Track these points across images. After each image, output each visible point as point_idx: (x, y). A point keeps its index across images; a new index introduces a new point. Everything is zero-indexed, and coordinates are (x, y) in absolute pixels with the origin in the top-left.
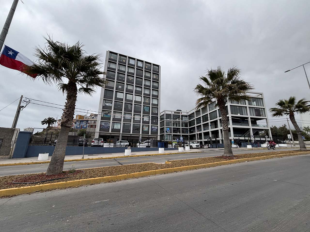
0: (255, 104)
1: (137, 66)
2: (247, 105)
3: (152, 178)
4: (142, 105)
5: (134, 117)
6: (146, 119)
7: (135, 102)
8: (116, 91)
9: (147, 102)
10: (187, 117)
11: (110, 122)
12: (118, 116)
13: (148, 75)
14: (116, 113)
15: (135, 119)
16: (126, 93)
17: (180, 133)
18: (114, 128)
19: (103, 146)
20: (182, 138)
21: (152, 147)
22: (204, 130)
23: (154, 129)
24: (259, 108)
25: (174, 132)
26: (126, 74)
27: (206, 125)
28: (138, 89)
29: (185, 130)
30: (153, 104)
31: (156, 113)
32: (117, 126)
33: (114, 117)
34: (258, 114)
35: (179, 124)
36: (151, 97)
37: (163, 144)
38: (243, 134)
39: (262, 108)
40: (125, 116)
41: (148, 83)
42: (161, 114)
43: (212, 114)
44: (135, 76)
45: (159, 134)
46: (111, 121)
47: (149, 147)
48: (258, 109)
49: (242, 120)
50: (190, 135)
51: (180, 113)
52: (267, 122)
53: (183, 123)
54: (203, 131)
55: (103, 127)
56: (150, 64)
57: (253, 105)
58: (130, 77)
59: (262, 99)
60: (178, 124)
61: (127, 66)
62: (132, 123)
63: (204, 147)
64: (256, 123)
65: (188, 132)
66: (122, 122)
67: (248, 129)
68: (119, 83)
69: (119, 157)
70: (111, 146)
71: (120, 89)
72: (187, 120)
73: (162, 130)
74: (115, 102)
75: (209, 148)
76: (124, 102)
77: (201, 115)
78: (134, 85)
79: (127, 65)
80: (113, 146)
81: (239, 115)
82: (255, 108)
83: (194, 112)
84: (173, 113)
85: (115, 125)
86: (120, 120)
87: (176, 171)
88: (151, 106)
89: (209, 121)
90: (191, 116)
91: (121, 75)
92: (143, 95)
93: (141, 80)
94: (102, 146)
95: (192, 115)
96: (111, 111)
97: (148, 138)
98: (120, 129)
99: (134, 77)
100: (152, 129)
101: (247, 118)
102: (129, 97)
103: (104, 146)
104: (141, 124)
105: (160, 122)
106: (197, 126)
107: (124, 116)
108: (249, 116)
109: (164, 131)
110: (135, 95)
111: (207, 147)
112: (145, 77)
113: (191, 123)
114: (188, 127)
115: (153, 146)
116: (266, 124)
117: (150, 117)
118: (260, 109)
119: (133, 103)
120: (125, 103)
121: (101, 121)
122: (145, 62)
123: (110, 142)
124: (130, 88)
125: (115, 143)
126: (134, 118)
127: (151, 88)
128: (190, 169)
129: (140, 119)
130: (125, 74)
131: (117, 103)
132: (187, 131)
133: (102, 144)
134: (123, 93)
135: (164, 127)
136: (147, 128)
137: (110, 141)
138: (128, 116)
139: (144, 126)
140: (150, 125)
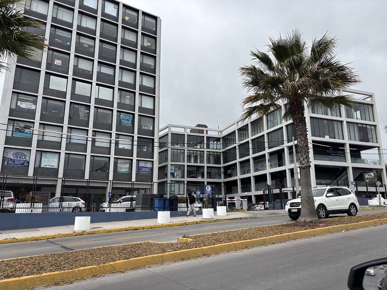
0: (359, 116)
1: (103, 14)
2: (344, 118)
3: (156, 269)
4: (115, 109)
5: (95, 139)
6: (124, 144)
7: (98, 101)
8: (46, 73)
9: (127, 102)
10: (220, 141)
11: (31, 150)
12: (51, 135)
13: (130, 37)
14: (46, 127)
15: (97, 144)
16: (73, 79)
17: (203, 177)
18: (42, 166)
19: (13, 210)
20: (209, 189)
21: (140, 211)
22: (256, 170)
23: (144, 169)
24: (366, 125)
25: (190, 174)
26: (75, 30)
27: (259, 160)
28: (106, 70)
29: (213, 171)
30: (141, 109)
31: (150, 130)
32: (49, 161)
33: (41, 138)
34: (363, 137)
35: (202, 156)
36: (137, 91)
37: (167, 203)
38: (335, 179)
39: (371, 125)
40: (71, 136)
41: (129, 57)
42: (162, 133)
43: (273, 136)
44: (98, 37)
45: (155, 179)
46: (34, 148)
47: (133, 210)
48: (364, 126)
49: (334, 149)
50: (225, 183)
51: (205, 132)
52: (379, 154)
53: (211, 155)
54: (252, 174)
55: (10, 162)
56: (137, 11)
57: (356, 117)
58: (83, 40)
59: (372, 105)
60: (199, 157)
61: (76, 12)
62: (89, 154)
63: (255, 208)
64: (359, 156)
65: (220, 175)
66: (63, 151)
67: (345, 169)
68: (55, 53)
69: (60, 236)
70: (35, 211)
71: (57, 68)
72: (218, 148)
73: (162, 170)
74: (45, 101)
75: (265, 209)
76: (68, 100)
77: (250, 138)
78: (96, 59)
79: (77, 8)
80: (40, 211)
81: (327, 139)
82: (359, 125)
83: (235, 131)
84: (188, 131)
85: (43, 159)
86: (58, 145)
87: (206, 254)
88: (137, 113)
89: (267, 151)
90: (228, 139)
91: (59, 32)
92: (116, 86)
93: (112, 48)
94: (10, 212)
95: (230, 137)
96: (34, 123)
97: (130, 191)
98: (56, 167)
99: (94, 39)
100: (139, 168)
101: (343, 145)
102: (82, 88)
103: (18, 211)
104: (112, 156)
105: (159, 153)
106: (241, 163)
107: (67, 135)
108: (347, 141)
109: (166, 175)
110: (97, 84)
111: (261, 209)
112: (123, 41)
113: (229, 155)
114: (220, 164)
115: (142, 208)
116: (377, 158)
117: (136, 139)
118: (368, 127)
119: (92, 104)
120: (71, 103)
121: (5, 148)
122: (124, 6)
123: (33, 201)
124: (84, 65)
125: (46, 203)
126: (94, 141)
127: (138, 70)
128: (236, 248)
129: (110, 143)
130: (71, 32)
131: (50, 102)
132: (218, 173)
133: (11, 205)
134: (67, 78)
135: (167, 165)
136: (128, 166)
137: (33, 198)
138: (78, 137)
139: (119, 161)
140: (135, 158)
